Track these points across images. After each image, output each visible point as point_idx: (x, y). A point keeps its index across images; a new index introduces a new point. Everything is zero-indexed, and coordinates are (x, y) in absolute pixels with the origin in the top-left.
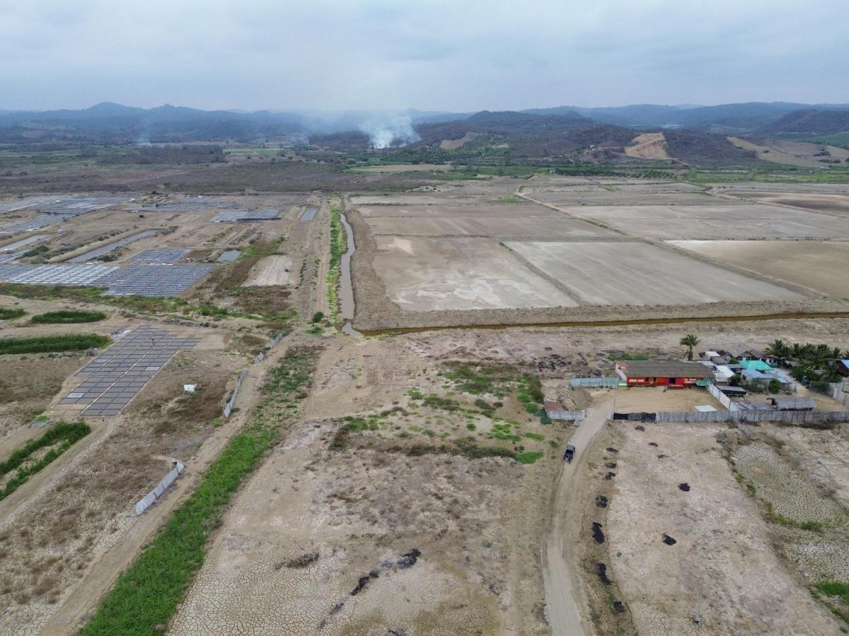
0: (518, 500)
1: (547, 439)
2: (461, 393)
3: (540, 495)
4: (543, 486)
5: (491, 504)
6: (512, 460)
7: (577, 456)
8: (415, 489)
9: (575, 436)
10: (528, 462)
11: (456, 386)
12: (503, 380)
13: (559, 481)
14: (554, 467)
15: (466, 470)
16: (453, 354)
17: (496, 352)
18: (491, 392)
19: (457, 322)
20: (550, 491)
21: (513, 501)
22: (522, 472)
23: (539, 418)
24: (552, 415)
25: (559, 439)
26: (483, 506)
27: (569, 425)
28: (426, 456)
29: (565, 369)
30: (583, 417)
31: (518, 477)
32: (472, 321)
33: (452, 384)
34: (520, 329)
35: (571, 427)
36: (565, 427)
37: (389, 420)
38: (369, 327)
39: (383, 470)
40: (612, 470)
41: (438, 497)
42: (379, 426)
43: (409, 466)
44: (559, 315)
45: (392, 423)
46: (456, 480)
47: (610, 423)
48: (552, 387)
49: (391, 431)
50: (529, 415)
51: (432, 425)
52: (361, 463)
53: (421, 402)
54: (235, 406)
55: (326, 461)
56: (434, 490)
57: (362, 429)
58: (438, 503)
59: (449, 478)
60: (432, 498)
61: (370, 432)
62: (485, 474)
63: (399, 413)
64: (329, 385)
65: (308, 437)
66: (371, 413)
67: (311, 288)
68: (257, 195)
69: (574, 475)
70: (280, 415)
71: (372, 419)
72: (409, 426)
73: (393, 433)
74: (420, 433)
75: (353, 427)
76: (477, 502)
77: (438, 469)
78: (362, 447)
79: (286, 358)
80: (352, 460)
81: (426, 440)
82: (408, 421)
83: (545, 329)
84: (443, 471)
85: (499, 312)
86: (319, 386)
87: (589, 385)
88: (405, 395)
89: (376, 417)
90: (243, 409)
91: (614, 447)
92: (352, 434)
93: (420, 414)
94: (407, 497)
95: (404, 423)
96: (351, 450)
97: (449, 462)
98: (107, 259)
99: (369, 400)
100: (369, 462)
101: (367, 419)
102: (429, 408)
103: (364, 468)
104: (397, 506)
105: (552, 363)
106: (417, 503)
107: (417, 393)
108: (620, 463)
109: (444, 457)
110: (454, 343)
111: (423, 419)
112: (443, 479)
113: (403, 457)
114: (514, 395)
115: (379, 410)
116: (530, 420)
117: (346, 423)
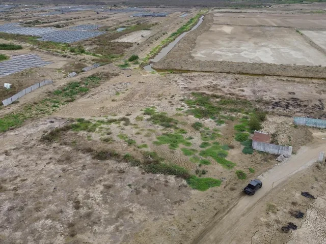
0: (153, 231)
1: (238, 169)
2: (187, 116)
3: (184, 232)
4: (194, 221)
5: (120, 228)
6: (184, 182)
7: (259, 194)
8: (66, 191)
9: (271, 170)
10: (198, 188)
11: (188, 110)
12: (232, 111)
13: (222, 218)
14: (225, 201)
15: (130, 183)
16: (205, 88)
17: (243, 91)
18: (214, 118)
19: (227, 70)
20: (201, 228)
21: (147, 230)
22: (184, 197)
23: (243, 147)
24: (256, 146)
25: (251, 170)
26: (111, 228)
27: (271, 159)
28: (108, 161)
29: (298, 109)
30: (290, 153)
31: (175, 203)
32: (239, 69)
33: (187, 108)
34: (275, 77)
35: (273, 161)
36: (265, 160)
37: (109, 126)
38: (160, 67)
39: (59, 167)
40: (295, 221)
41: (77, 207)
42: (97, 129)
43: (84, 167)
44: (316, 72)
45: (109, 129)
46: (111, 192)
47: (320, 165)
48: (274, 123)
49: (103, 135)
50: (235, 143)
51: (140, 136)
52: (50, 156)
53: (148, 117)
54: (19, 100)
55: (27, 149)
56: (80, 198)
57: (82, 130)
58: (70, 212)
59: (108, 187)
60: (71, 204)
61: (85, 132)
62: (145, 191)
63: (123, 122)
64: (96, 96)
65: (37, 128)
66: (101, 119)
67: (146, 44)
68: (164, 7)
69: (243, 215)
70: (42, 110)
71: (98, 123)
72: (120, 134)
73: (101, 136)
74: (122, 141)
75: (76, 127)
76: (109, 222)
77: (105, 176)
78: (65, 144)
79: (89, 77)
80: (47, 152)
81: (121, 147)
82: (123, 129)
83: (297, 80)
84: (108, 179)
85: (264, 65)
86: (88, 96)
87: (315, 126)
88: (141, 110)
89: (102, 122)
90: (22, 102)
91: (313, 192)
92: (70, 132)
93: (139, 126)
94: (50, 198)
95: (118, 130)
96: (55, 145)
97: (122, 172)
98: (58, 26)
99: (112, 110)
100: (57, 157)
101: (94, 123)
102: (150, 123)
103: (47, 161)
104: (31, 205)
105: (289, 104)
106: (52, 207)
107: (152, 110)
108: (310, 214)
109: (123, 165)
110: (212, 81)
111: (137, 130)
112: (101, 187)
113: (88, 159)
114: (234, 124)
115: (111, 117)
116: (232, 147)
117: (75, 123)
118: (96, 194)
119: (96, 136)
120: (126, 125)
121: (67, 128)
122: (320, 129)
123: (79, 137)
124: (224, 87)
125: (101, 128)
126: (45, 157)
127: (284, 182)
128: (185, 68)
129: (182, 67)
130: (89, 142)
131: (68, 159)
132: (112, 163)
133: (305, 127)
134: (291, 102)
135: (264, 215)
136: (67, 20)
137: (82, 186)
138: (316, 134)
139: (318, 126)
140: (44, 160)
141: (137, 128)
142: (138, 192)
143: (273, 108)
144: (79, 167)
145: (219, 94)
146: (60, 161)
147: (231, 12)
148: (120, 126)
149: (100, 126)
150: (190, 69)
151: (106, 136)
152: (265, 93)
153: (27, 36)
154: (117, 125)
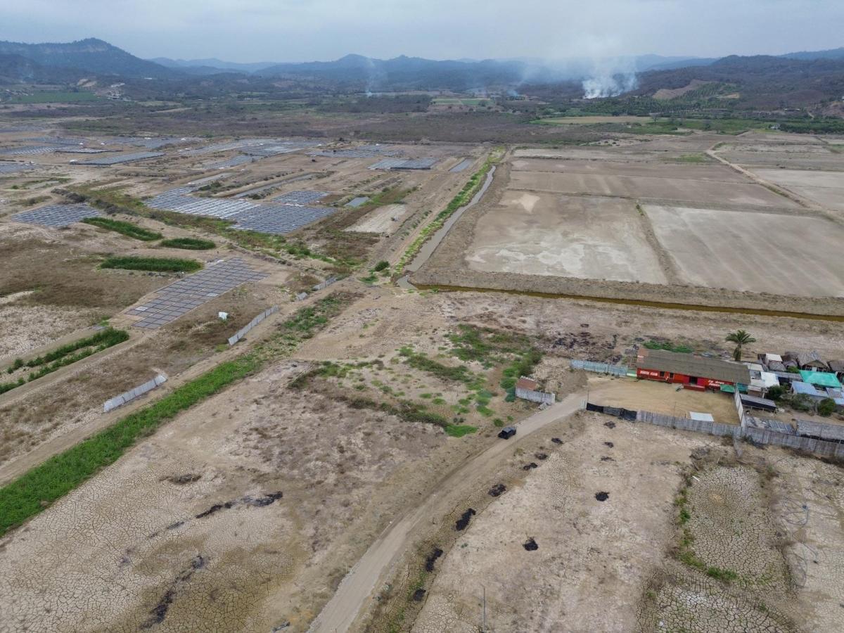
0: (411, 469)
1: (495, 417)
2: (451, 357)
3: (438, 469)
4: (448, 462)
5: (383, 467)
6: (442, 429)
7: (512, 439)
8: (328, 438)
9: (529, 419)
10: (455, 435)
11: (453, 350)
12: (505, 350)
13: (473, 459)
14: (478, 445)
15: (389, 430)
16: (478, 317)
17: (524, 322)
18: (481, 361)
19: (511, 286)
20: (453, 466)
21: (406, 468)
22: (440, 443)
23: (507, 394)
24: (519, 393)
25: (510, 418)
26: (375, 467)
27: (533, 407)
28: (365, 410)
29: (583, 349)
30: (553, 400)
31: (432, 448)
32: (528, 286)
33: (451, 346)
34: (572, 300)
35: (535, 410)
36: (527, 408)
37: (361, 370)
38: (420, 281)
39: (316, 416)
40: (537, 462)
41: (342, 450)
42: (348, 375)
43: (341, 416)
44: (630, 291)
45: (360, 374)
46: (371, 438)
47: (580, 413)
48: (550, 366)
49: (355, 381)
50: (499, 390)
51: (396, 382)
52: (303, 405)
53: (405, 359)
54: (245, 337)
55: (276, 397)
56: (343, 443)
57: (331, 375)
58: (336, 456)
59: (368, 434)
60: (335, 449)
61: (335, 379)
62: (404, 437)
63: (375, 366)
64: (338, 330)
65: (278, 374)
66: (351, 361)
67: (400, 237)
68: (428, 144)
69: (492, 458)
70: (276, 350)
71: (347, 367)
72: (373, 380)
73: (353, 383)
74: (377, 388)
75: (323, 372)
76: (372, 463)
77: (364, 425)
78: (316, 391)
79: (324, 300)
80: (298, 401)
81: (377, 395)
82: (377, 374)
83: (599, 304)
84: (367, 427)
85: (562, 280)
86: (329, 330)
87: (593, 370)
88: (396, 350)
89: (352, 366)
90: (250, 340)
91: (563, 439)
92: (318, 378)
93: (394, 371)
94: (315, 444)
95: (372, 375)
96: (305, 393)
97: (380, 420)
98: (255, 197)
99: (361, 350)
100: (311, 406)
101: (343, 367)
102: (407, 366)
103: (302, 410)
104: (299, 450)
105: (575, 341)
106: (319, 451)
107: (409, 350)
108: (553, 456)
109: (380, 414)
110: (488, 307)
111: (393, 376)
112: (362, 435)
113: (343, 407)
114: (503, 367)
115: (361, 360)
116: (495, 395)
117: (321, 367)
118: (358, 439)
119: (348, 383)
120: (380, 369)
121: (313, 374)
122: (598, 373)
123: (329, 384)
124: (502, 316)
125: (352, 373)
126: (298, 406)
127: (539, 429)
128: (454, 283)
129: (450, 282)
130: (341, 389)
131: (322, 408)
132: (369, 412)
133: (583, 371)
134: (579, 339)
135: (511, 457)
136: (266, 179)
137: (343, 434)
138: (593, 379)
139: (596, 371)
140: (298, 409)
141: (392, 373)
142: (397, 439)
143: (554, 347)
144: (336, 416)
145: (494, 327)
146: (314, 410)
147: (544, 158)
148: (373, 371)
149: (350, 371)
150: (462, 285)
151: (359, 383)
152: (551, 326)
153: (213, 220)
154: (370, 370)
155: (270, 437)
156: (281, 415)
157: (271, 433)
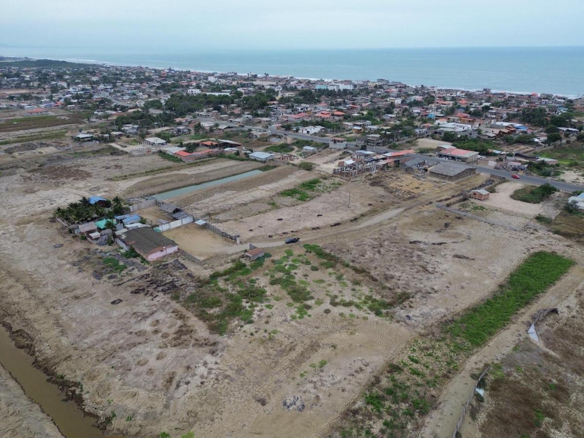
8: (386, 259)
37: (351, 299)
39: (392, 273)
41: (379, 252)
42: (363, 298)
43: (376, 268)
45: (353, 295)
49: (359, 290)
51: (330, 282)
52: (400, 282)
56: (378, 255)
57: (377, 301)
58: (382, 250)
60: (382, 253)
61: (374, 297)
71: (361, 306)
72: (345, 288)
73: (361, 289)
74: (345, 281)
75: (383, 305)
78: (390, 289)
80: (404, 286)
82: (341, 292)
89: (357, 306)
92: (388, 301)
93: (325, 293)
95: (345, 292)
96: (399, 291)
100: (394, 280)
101: (365, 308)
103: (400, 278)
106: (391, 254)
111: (329, 288)
113: (373, 273)
117: (384, 311)
118: (369, 254)
119: (365, 290)
120: (336, 297)
121: (391, 305)
123: (379, 293)
125: (359, 298)
126: (404, 282)
130: (371, 287)
131: (387, 278)
137: (377, 259)
140: (403, 280)
141: (328, 291)
144: (379, 269)
146: (392, 277)
148: (342, 296)
149: (361, 301)
151: (357, 287)
154: (344, 298)
155: (420, 266)
156: (414, 278)
157: (420, 269)
